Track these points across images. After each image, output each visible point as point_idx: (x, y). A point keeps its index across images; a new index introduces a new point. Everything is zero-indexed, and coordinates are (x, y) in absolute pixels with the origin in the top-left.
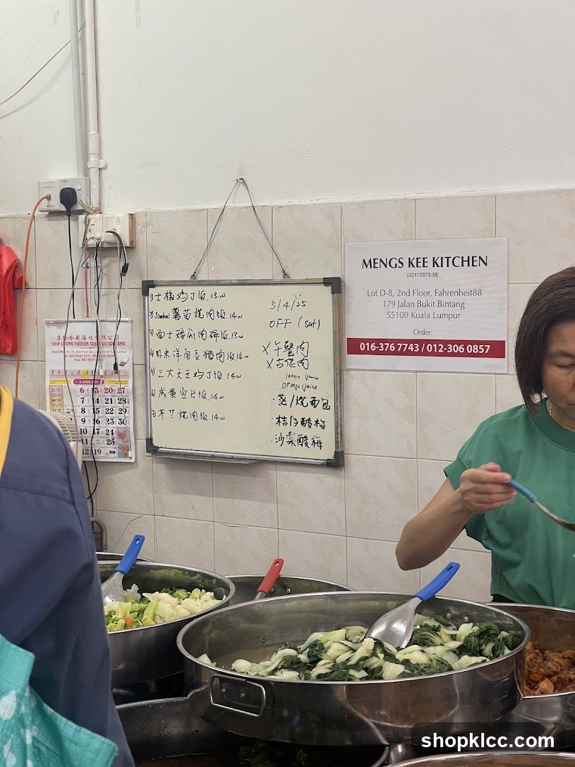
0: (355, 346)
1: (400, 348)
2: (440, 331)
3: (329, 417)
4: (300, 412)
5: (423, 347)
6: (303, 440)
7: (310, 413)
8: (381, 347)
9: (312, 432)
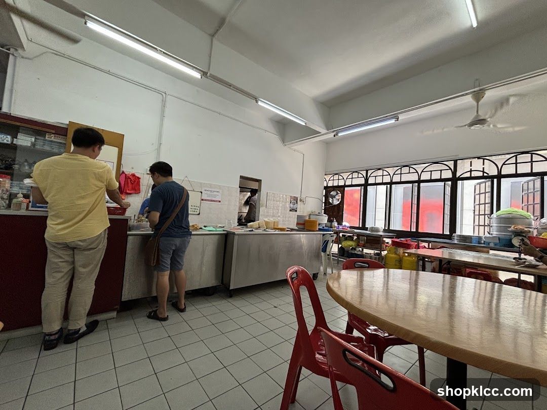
0: (202, 200)
1: (208, 200)
2: (214, 199)
3: (199, 209)
4: (194, 208)
5: (211, 201)
6: (194, 211)
7: (196, 208)
8: (206, 200)
9: (195, 210)
